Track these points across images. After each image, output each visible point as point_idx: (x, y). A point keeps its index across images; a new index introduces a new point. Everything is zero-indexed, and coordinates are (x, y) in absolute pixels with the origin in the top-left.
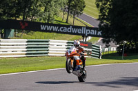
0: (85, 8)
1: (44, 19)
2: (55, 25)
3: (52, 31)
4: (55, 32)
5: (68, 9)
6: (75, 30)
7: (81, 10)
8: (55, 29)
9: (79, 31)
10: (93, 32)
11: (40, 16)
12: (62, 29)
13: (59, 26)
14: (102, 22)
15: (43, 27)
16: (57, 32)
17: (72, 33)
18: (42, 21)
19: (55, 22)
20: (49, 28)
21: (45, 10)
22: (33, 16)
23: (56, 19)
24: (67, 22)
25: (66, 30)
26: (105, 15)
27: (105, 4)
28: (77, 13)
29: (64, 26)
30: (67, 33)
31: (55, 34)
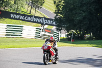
0: (44, 4)
1: (14, 10)
2: (21, 15)
3: (19, 19)
4: (21, 20)
5: (32, 3)
6: (36, 20)
7: (41, 5)
8: (22, 17)
9: (39, 20)
10: (49, 22)
11: (11, 7)
12: (27, 18)
13: (25, 15)
14: (57, 15)
15: (12, 16)
16: (23, 20)
17: (33, 22)
18: (11, 11)
19: (21, 13)
20: (17, 17)
21: (15, 3)
22: (5, 6)
23: (22, 10)
24: (30, 13)
25: (29, 19)
26: (60, 10)
27: (60, 2)
28: (38, 7)
29: (28, 16)
30: (30, 21)
31: (21, 21)
